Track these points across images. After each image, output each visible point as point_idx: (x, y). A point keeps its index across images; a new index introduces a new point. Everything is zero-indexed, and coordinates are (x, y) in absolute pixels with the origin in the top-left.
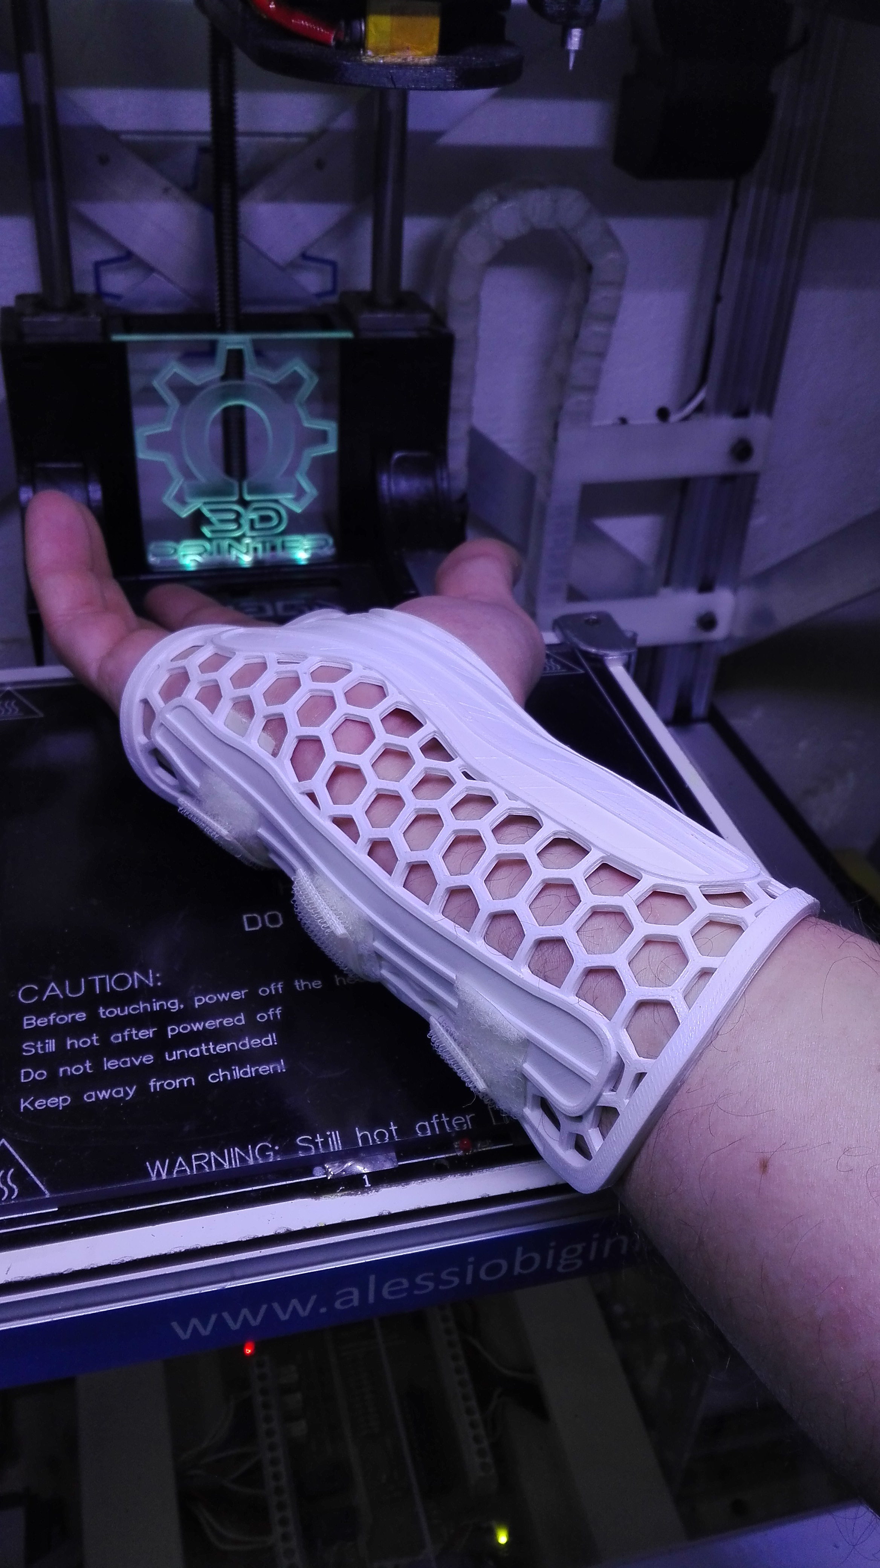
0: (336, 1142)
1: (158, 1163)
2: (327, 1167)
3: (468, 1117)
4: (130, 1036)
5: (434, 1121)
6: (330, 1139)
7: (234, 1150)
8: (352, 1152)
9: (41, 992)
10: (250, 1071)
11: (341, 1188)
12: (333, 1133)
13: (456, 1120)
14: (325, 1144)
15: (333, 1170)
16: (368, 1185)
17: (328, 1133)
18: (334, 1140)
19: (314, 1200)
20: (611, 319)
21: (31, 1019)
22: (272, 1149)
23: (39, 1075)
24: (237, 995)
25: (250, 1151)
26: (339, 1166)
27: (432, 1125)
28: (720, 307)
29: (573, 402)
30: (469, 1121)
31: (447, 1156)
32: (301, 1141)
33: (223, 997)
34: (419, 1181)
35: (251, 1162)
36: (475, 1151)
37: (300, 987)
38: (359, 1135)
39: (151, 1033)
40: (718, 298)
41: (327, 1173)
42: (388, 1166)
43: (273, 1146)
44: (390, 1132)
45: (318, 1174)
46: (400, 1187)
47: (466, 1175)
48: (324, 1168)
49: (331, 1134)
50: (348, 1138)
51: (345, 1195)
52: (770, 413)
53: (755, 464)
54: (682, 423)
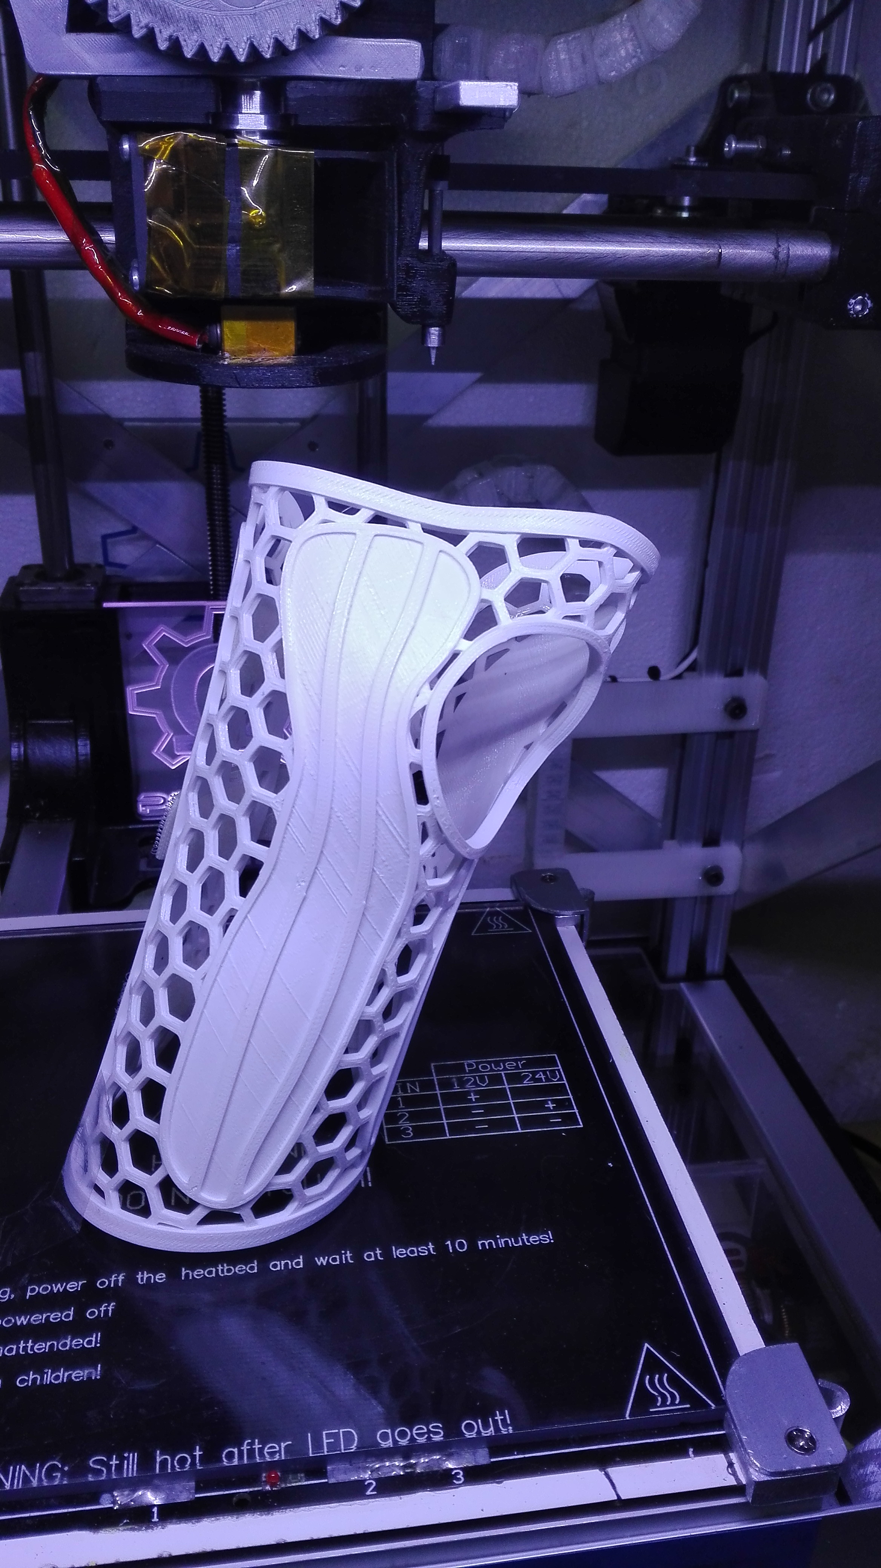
0: (131, 1465)
2: (116, 1495)
3: (283, 1445)
5: (245, 1448)
6: (126, 1462)
7: (20, 1469)
8: (145, 1480)
10: (63, 1375)
11: (125, 1521)
12: (131, 1455)
13: (269, 1448)
14: (119, 1468)
15: (121, 1498)
16: (155, 1519)
17: (126, 1455)
18: (131, 1463)
19: (92, 1533)
22: (61, 1470)
24: (73, 1286)
25: (37, 1471)
26: (128, 1495)
27: (241, 1453)
30: (283, 1449)
31: (251, 1490)
32: (95, 1462)
33: (58, 1288)
34: (213, 1519)
35: (35, 1483)
36: (283, 1486)
37: (142, 1279)
38: (158, 1459)
41: (114, 1502)
42: (184, 1497)
43: (63, 1466)
44: (193, 1458)
45: (105, 1503)
46: (190, 1524)
47: (266, 1515)
48: (113, 1496)
49: (129, 1456)
50: (146, 1463)
51: (127, 1530)
52: (764, 672)
53: (751, 721)
54: (677, 681)
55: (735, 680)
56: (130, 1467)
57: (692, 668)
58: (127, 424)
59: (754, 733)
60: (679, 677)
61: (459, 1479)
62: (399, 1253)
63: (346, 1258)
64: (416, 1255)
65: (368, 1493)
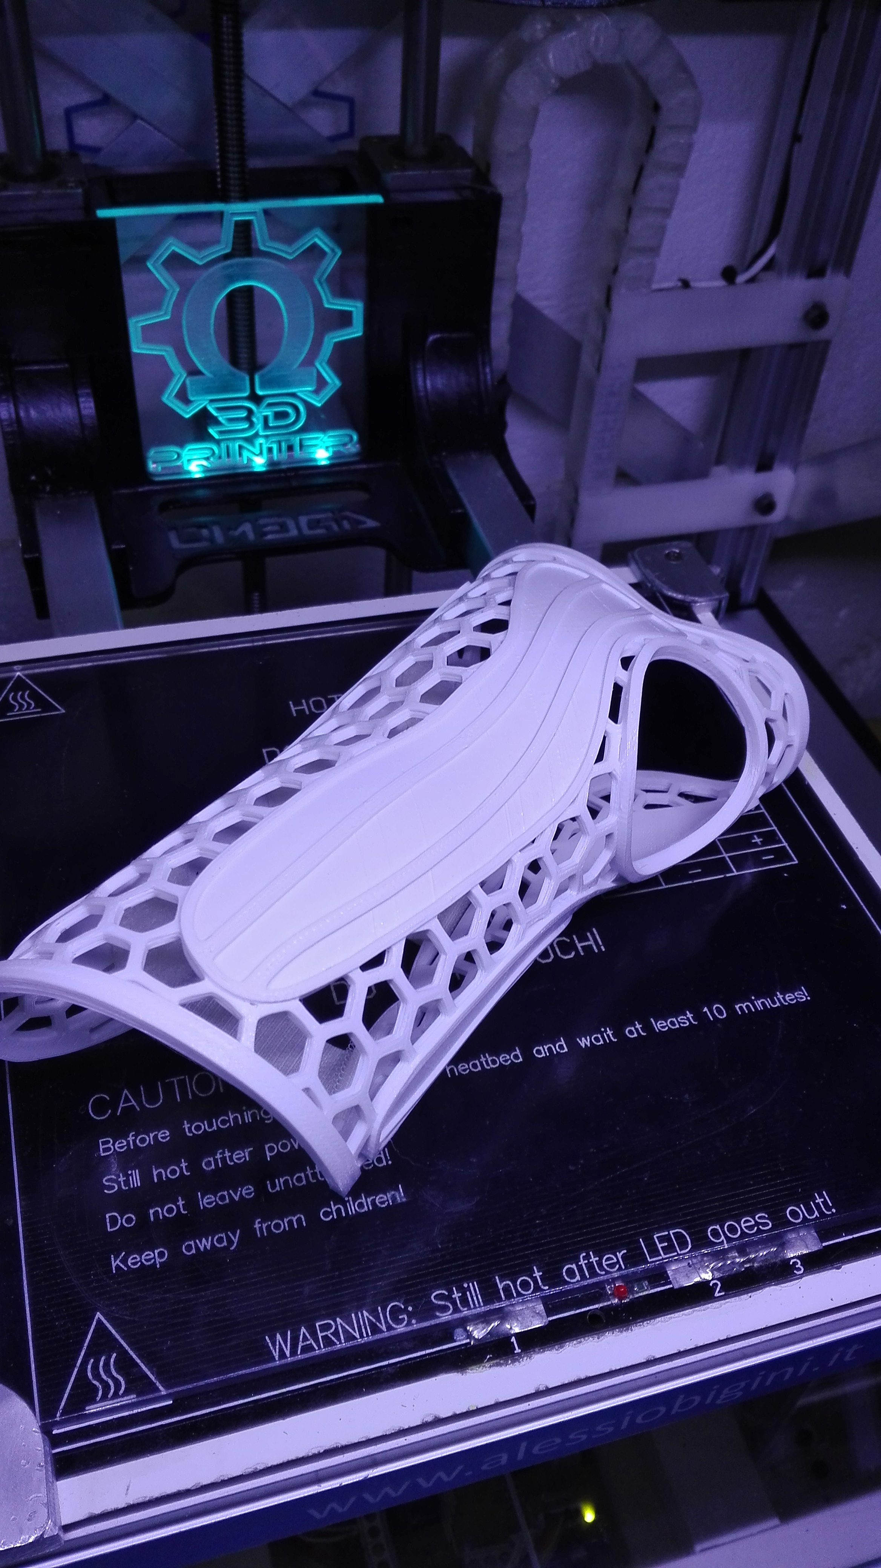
0: (475, 1296)
1: (278, 1336)
2: (471, 1329)
3: (619, 1255)
4: (224, 1159)
5: (583, 1263)
6: (468, 1293)
7: (362, 1315)
9: (114, 1105)
10: (366, 1202)
12: (471, 1284)
13: (606, 1260)
14: (464, 1301)
15: (476, 1332)
16: (518, 1350)
17: (465, 1285)
18: (474, 1294)
19: (460, 1374)
20: (679, 169)
21: (108, 1142)
22: (405, 1311)
23: (126, 1220)
25: (381, 1314)
26: (483, 1328)
27: (580, 1269)
28: (797, 147)
29: (629, 266)
30: (620, 1260)
31: (601, 1305)
32: (436, 1297)
35: (383, 1327)
36: (631, 1297)
38: (500, 1286)
39: (247, 1154)
40: (796, 138)
41: (470, 1338)
42: (537, 1323)
43: (406, 1306)
44: (535, 1279)
45: (461, 1339)
47: (625, 1331)
48: (467, 1331)
49: (469, 1286)
50: (489, 1292)
51: (493, 1366)
52: (848, 273)
53: (827, 332)
54: (752, 286)
55: (813, 283)
56: (475, 1298)
57: (768, 268)
59: (825, 347)
60: (752, 280)
61: (799, 1269)
62: (660, 1026)
63: (608, 1036)
64: (677, 1026)
65: (717, 1295)
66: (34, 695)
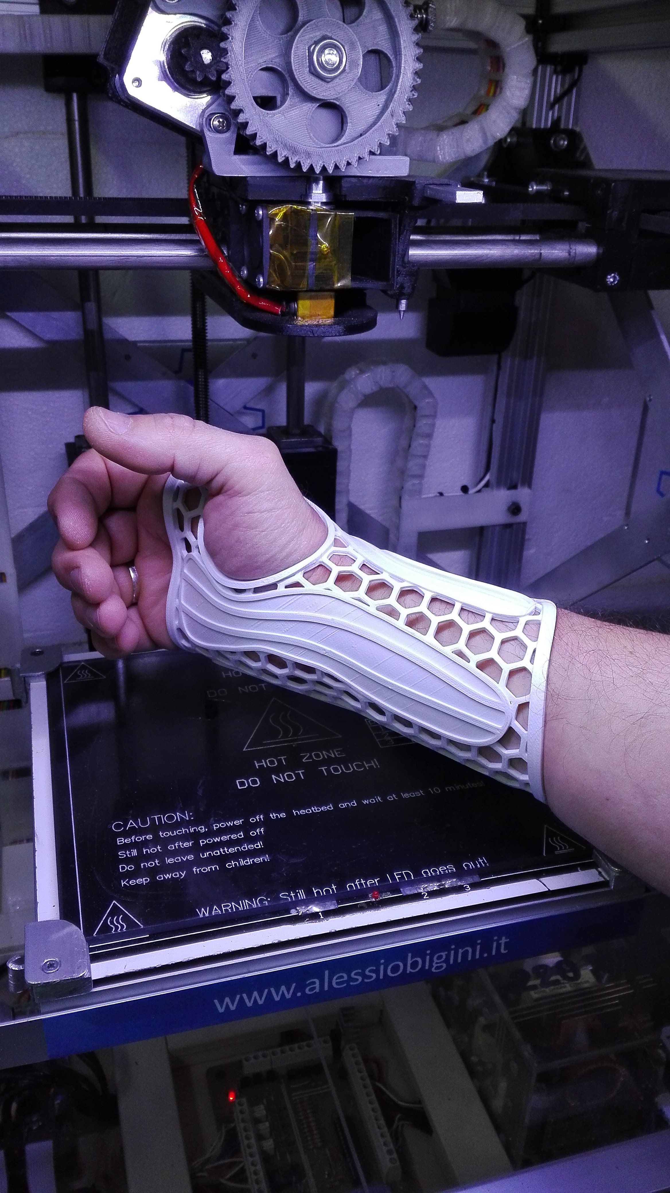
0: (302, 895)
1: (203, 909)
2: (298, 909)
3: (376, 880)
4: (179, 846)
5: (357, 883)
6: (298, 894)
7: (245, 901)
8: (311, 899)
9: (125, 826)
10: (249, 861)
11: (307, 919)
13: (369, 882)
14: (296, 896)
15: (302, 910)
16: (322, 917)
17: (297, 891)
19: (292, 926)
20: (430, 436)
21: (122, 839)
22: (267, 900)
23: (130, 868)
24: (237, 822)
25: (254, 902)
26: (305, 908)
27: (356, 885)
28: (494, 425)
29: (409, 485)
30: (376, 882)
31: (365, 901)
32: (282, 895)
33: (230, 824)
34: (351, 914)
35: (255, 906)
36: (381, 898)
37: (273, 817)
38: (315, 892)
39: (191, 844)
40: (493, 421)
41: (298, 912)
42: (332, 908)
43: (267, 899)
44: (332, 889)
45: (293, 913)
46: (340, 918)
47: (377, 910)
48: (297, 910)
49: (299, 891)
50: (309, 893)
51: (309, 922)
52: (530, 486)
53: (522, 517)
54: (477, 494)
55: (512, 492)
57: (487, 485)
58: (139, 344)
59: (523, 525)
60: (479, 491)
61: (468, 889)
62: (406, 795)
63: (378, 800)
64: (414, 796)
65: (425, 898)
66: (90, 671)
